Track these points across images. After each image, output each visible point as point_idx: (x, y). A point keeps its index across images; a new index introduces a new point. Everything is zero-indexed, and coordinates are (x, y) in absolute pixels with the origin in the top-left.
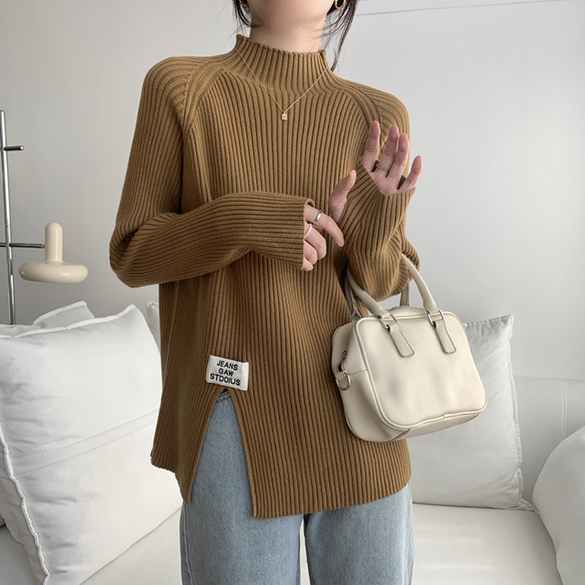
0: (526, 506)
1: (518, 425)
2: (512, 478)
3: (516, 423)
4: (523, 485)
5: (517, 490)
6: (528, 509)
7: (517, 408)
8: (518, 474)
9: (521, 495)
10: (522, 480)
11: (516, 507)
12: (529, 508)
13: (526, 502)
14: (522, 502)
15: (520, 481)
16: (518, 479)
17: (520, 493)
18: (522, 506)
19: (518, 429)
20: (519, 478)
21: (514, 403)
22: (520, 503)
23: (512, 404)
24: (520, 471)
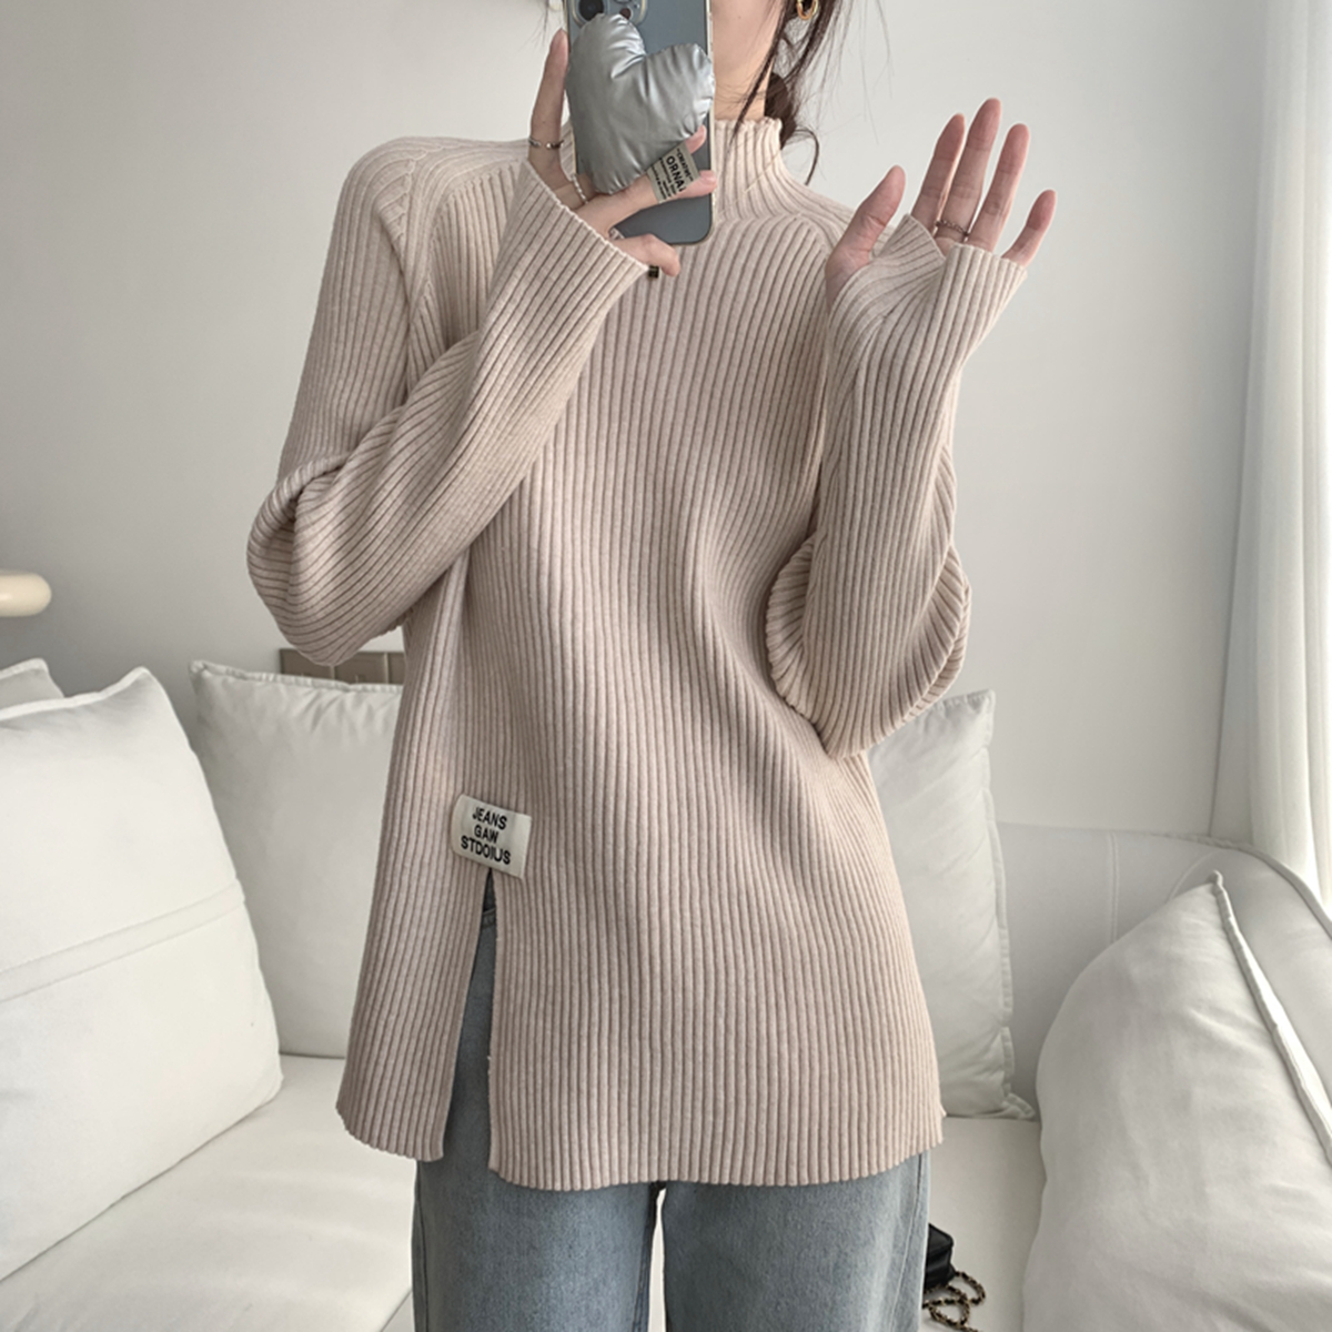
0: (1018, 1109)
1: (1006, 932)
2: (987, 1049)
3: (1001, 926)
4: (1013, 1064)
5: (999, 1076)
6: (1023, 1115)
7: (1004, 895)
8: (1004, 1039)
9: (1008, 1086)
10: (1012, 1053)
11: (994, 1112)
12: (1027, 1112)
13: (1019, 1100)
14: (1012, 1101)
15: (1007, 1056)
16: (1002, 1051)
17: (1006, 1081)
18: (1012, 1108)
19: (1006, 942)
20: (1005, 1048)
21: (998, 883)
22: (1005, 1104)
23: (993, 884)
24: (1007, 1031)
